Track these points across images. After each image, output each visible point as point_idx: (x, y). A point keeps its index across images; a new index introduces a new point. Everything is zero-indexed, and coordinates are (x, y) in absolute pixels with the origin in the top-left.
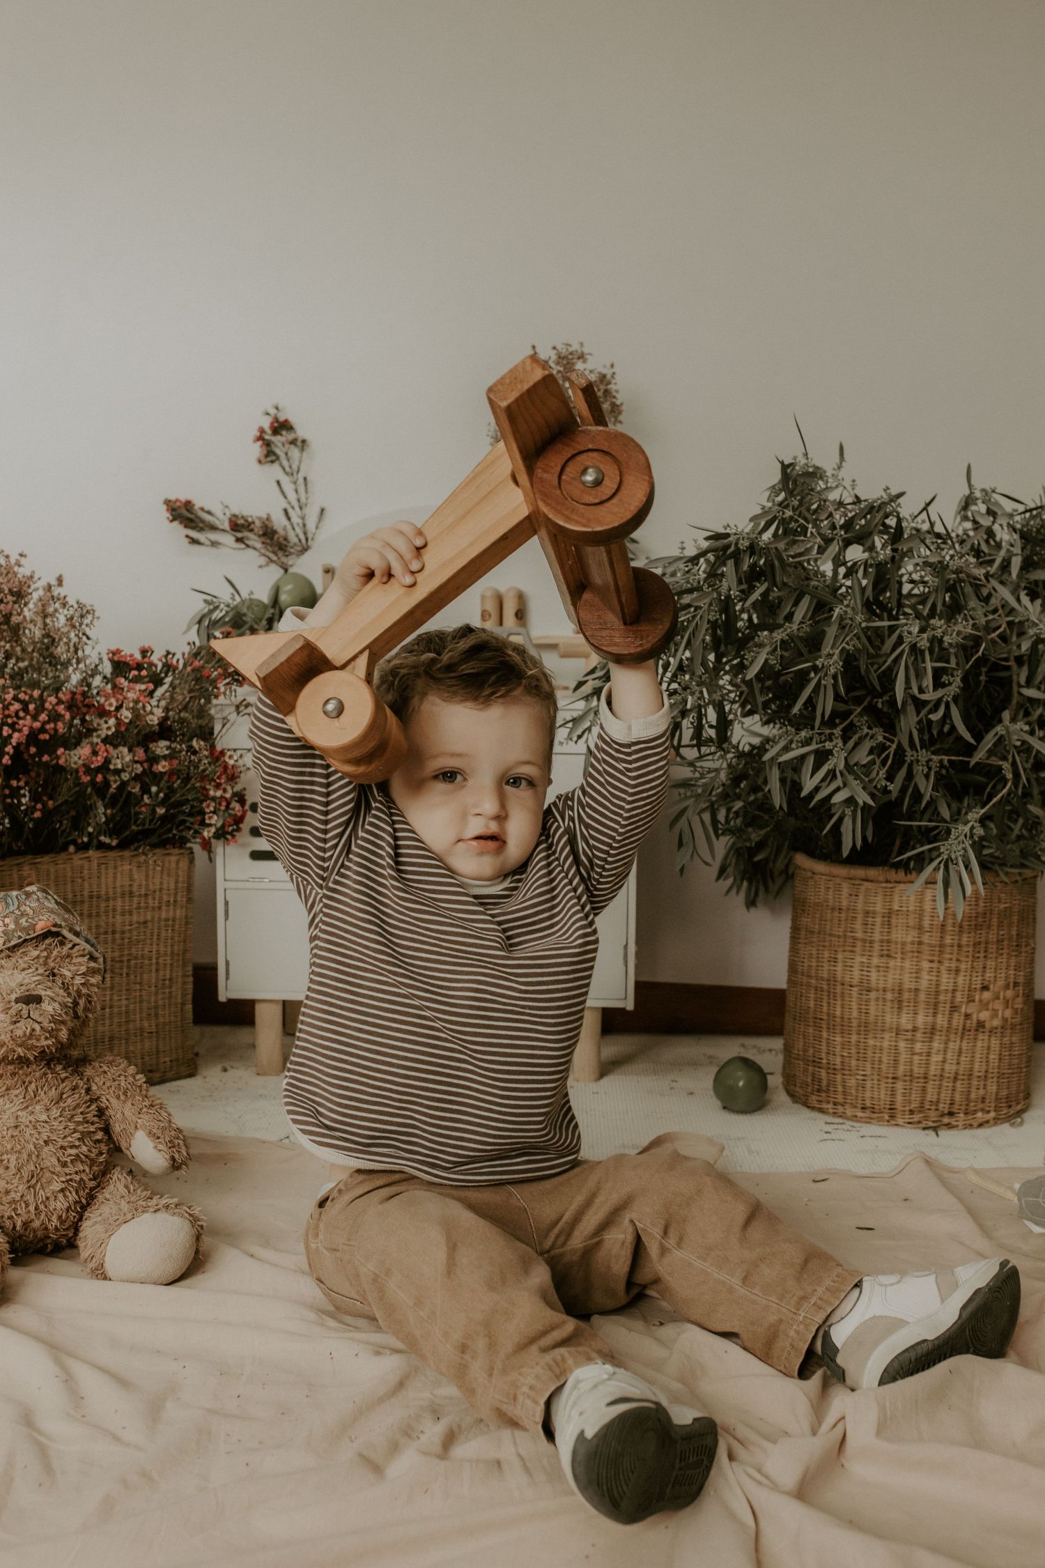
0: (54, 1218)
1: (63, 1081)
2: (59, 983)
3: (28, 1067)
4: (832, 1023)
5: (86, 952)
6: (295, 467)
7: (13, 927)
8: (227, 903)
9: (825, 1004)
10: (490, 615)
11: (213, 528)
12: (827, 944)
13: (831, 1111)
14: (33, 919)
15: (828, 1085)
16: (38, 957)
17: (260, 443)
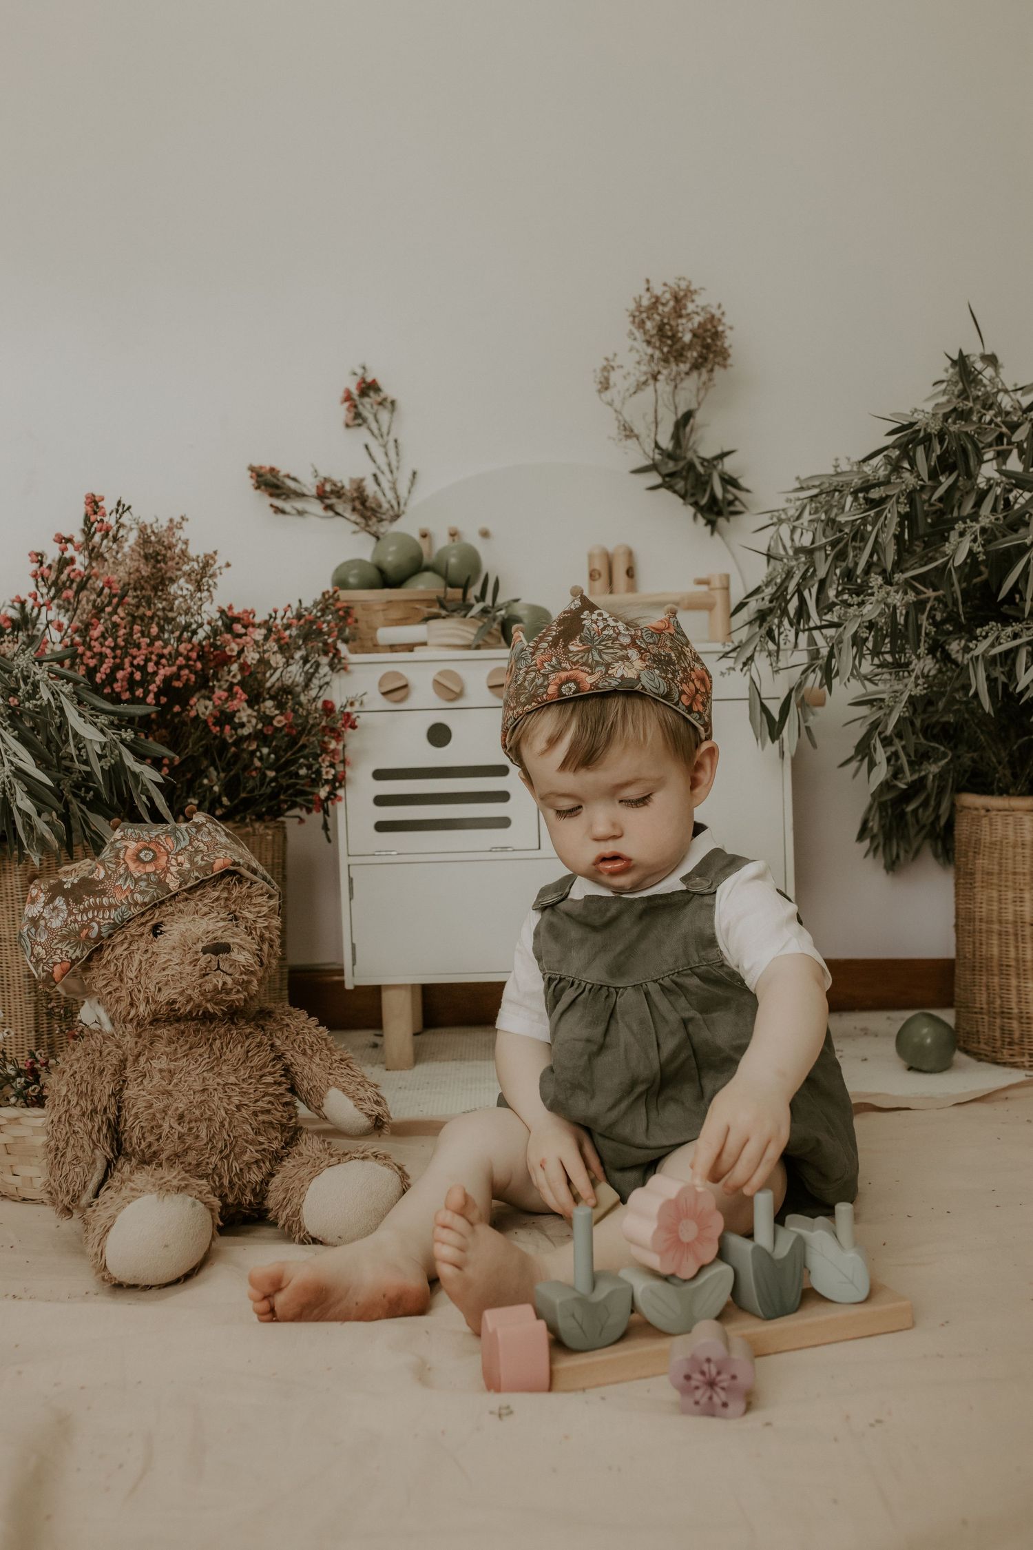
0: (248, 1192)
1: (247, 1038)
2: (242, 927)
3: (211, 1023)
4: (1022, 968)
5: (264, 890)
6: (385, 430)
7: (188, 866)
8: (351, 881)
9: (1012, 949)
10: (600, 575)
11: (301, 495)
12: (1010, 884)
13: (1027, 1064)
14: (209, 856)
15: (1022, 1036)
16: (217, 899)
17: (347, 404)
